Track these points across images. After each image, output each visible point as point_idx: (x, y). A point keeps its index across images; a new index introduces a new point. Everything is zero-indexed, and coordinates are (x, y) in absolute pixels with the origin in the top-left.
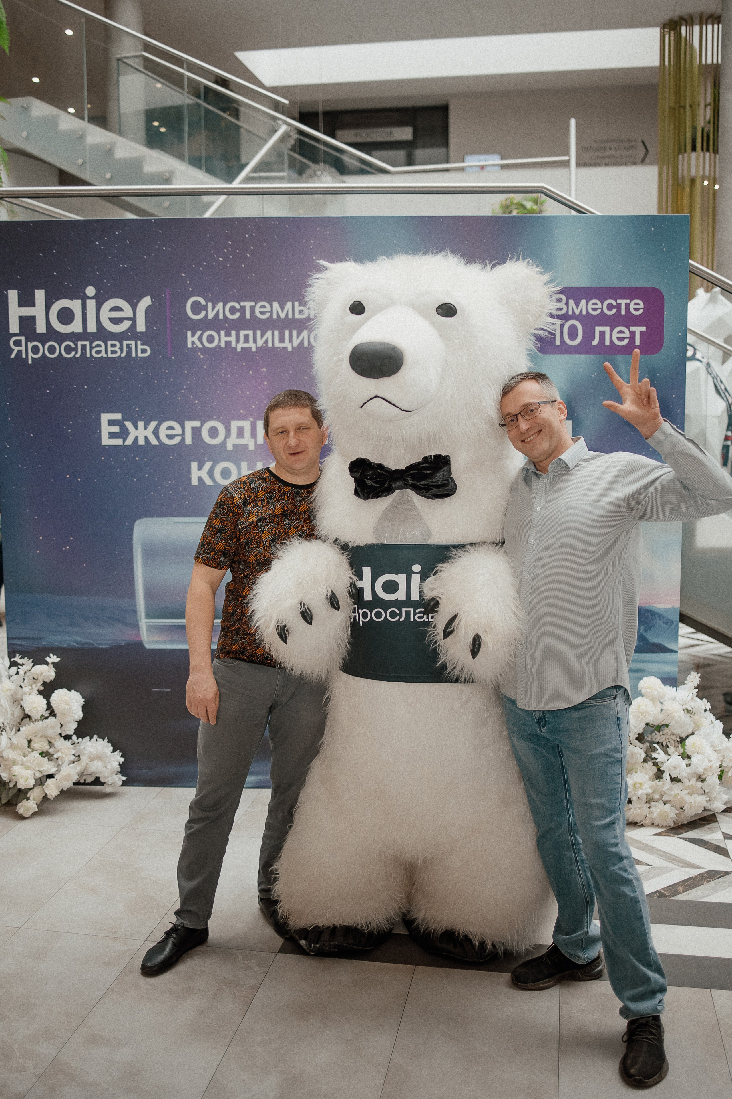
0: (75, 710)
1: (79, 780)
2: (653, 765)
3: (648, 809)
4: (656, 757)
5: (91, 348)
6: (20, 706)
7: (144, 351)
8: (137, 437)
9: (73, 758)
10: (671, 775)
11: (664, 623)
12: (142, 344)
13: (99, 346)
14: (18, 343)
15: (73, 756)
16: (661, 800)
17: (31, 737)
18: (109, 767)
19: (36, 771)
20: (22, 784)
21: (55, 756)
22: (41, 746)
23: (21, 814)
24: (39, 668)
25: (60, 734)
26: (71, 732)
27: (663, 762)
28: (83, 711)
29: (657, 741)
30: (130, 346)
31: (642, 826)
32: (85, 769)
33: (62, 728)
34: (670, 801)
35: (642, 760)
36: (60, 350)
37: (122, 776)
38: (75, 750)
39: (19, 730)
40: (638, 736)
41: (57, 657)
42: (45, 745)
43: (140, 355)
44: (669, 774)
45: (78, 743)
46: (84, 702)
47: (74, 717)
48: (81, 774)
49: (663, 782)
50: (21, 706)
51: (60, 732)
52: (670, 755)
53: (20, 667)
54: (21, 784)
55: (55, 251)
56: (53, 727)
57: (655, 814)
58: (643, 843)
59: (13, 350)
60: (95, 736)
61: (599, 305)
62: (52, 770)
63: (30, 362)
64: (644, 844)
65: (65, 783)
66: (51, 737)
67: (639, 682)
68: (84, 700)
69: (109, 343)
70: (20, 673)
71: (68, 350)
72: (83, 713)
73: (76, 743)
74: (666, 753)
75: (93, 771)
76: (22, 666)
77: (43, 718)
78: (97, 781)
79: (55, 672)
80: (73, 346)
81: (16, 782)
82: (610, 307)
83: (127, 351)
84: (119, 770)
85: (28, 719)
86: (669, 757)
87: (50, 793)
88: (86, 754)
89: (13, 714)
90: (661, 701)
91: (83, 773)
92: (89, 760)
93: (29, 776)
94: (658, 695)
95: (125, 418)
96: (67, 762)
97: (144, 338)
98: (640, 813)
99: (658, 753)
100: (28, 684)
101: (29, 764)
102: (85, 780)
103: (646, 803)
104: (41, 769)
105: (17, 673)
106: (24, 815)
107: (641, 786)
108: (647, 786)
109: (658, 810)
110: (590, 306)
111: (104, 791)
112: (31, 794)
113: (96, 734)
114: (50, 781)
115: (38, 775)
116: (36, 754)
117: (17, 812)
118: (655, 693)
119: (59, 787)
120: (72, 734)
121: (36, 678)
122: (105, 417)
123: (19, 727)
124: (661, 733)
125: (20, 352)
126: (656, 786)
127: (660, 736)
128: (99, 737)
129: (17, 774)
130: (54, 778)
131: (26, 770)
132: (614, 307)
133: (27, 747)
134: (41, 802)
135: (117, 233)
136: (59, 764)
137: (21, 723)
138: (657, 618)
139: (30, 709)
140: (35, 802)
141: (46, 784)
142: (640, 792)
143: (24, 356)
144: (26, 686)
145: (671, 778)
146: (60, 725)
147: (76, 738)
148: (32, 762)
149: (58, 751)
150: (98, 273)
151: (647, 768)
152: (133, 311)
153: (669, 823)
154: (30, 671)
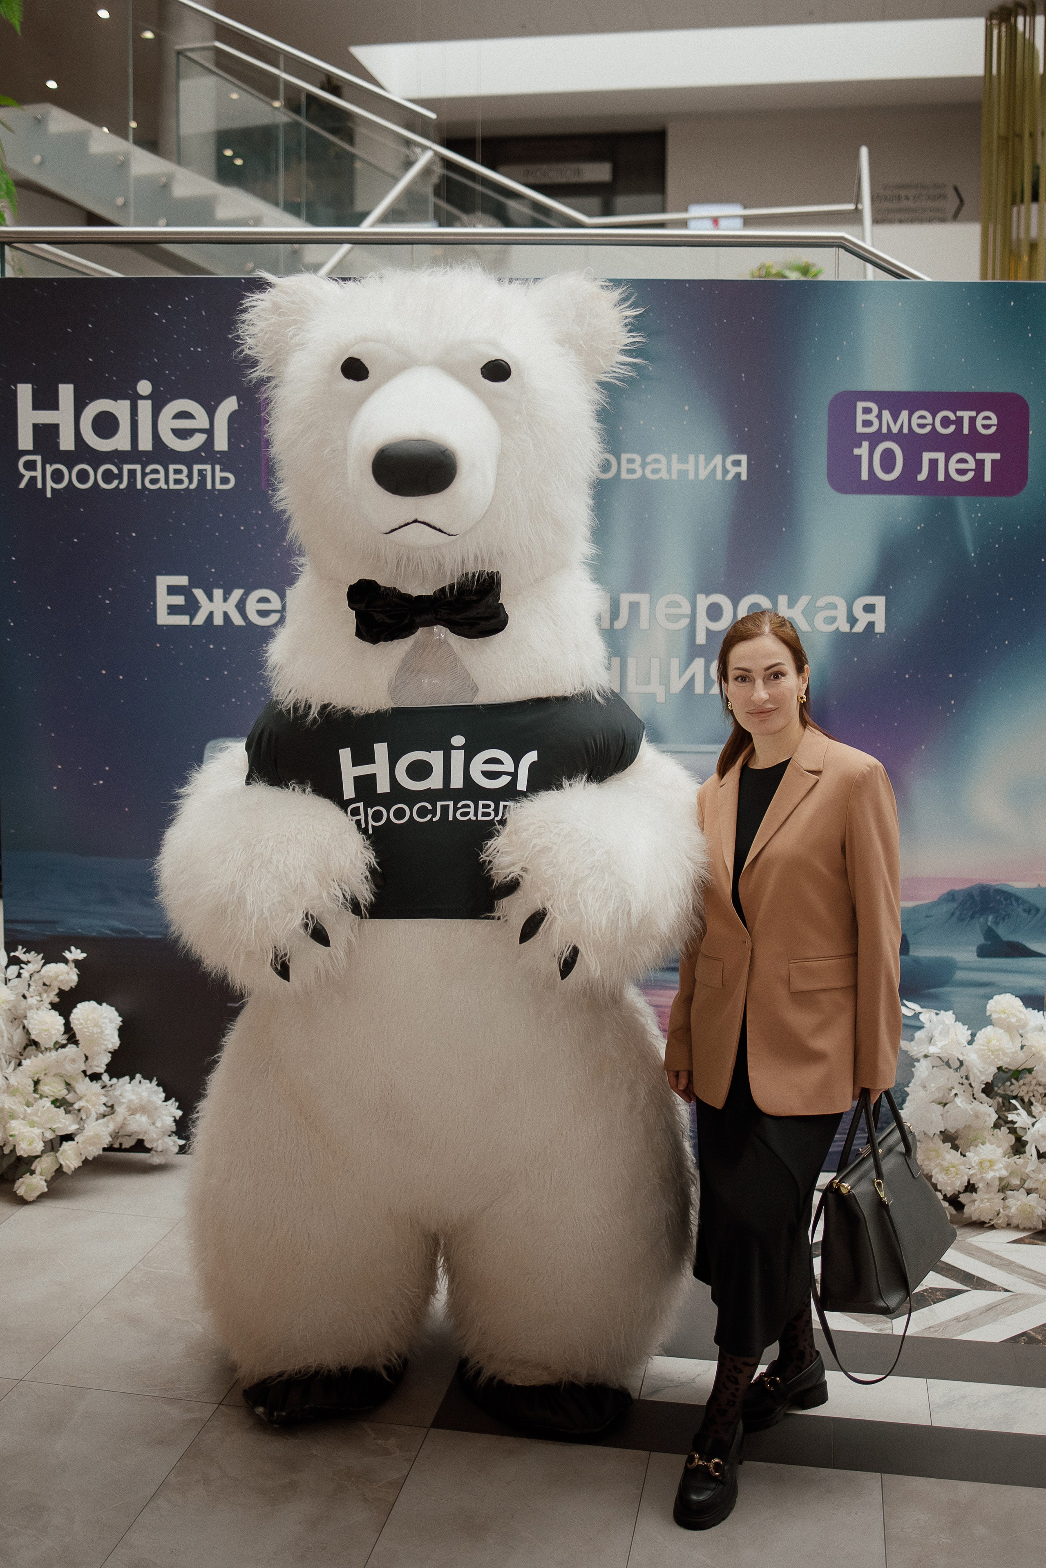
0: (107, 1035)
1: (111, 1143)
2: (1009, 1133)
3: (1002, 1201)
4: (1015, 1120)
5: (144, 475)
6: (21, 1027)
7: (224, 481)
8: (211, 614)
9: (103, 1109)
10: (1038, 1147)
11: (1025, 911)
12: (222, 470)
13: (156, 471)
14: (30, 466)
15: (104, 1106)
16: (1022, 1187)
17: (39, 1075)
18: (159, 1124)
19: (46, 1129)
20: (23, 1150)
21: (76, 1106)
22: (55, 1090)
23: (22, 1196)
24: (54, 969)
25: (84, 1072)
26: (101, 1069)
27: (1026, 1129)
28: (119, 1036)
29: (1015, 1094)
30: (204, 472)
31: (993, 1227)
32: (122, 1127)
33: (87, 1062)
34: (1037, 1189)
35: (992, 1125)
36: (95, 477)
37: (179, 1138)
38: (106, 1096)
39: (20, 1064)
40: (984, 1086)
41: (82, 952)
42: (61, 1089)
43: (218, 486)
44: (1036, 1147)
45: (111, 1086)
46: (121, 1021)
47: (105, 1045)
48: (115, 1135)
49: (1024, 1158)
50: (24, 1027)
51: (84, 1068)
52: (1034, 1117)
53: (23, 965)
54: (21, 1148)
55: (90, 326)
56: (73, 1061)
57: (1013, 1210)
58: (996, 1255)
59: (23, 476)
60: (138, 1076)
61: (929, 419)
62: (72, 1128)
63: (49, 495)
64: (997, 1257)
65: (90, 1148)
66: (70, 1077)
67: (988, 1003)
68: (121, 1019)
69: (172, 467)
70: (23, 976)
71: (108, 477)
72: (120, 1040)
73: (109, 1085)
74: (1030, 1113)
75: (135, 1130)
76: (26, 964)
77: (57, 1046)
78: (140, 1146)
79: (77, 974)
80: (116, 471)
81: (15, 1146)
82: (946, 422)
83: (199, 480)
84: (174, 1129)
85: (34, 1047)
86: (1034, 1120)
87: (66, 1163)
88: (123, 1103)
89: (10, 1040)
90: (1021, 1032)
91: (118, 1132)
92: (128, 1113)
93: (36, 1138)
94: (1018, 1024)
95: (193, 584)
96: (94, 1115)
97: (225, 460)
98: (989, 1207)
99: (1018, 1114)
100: (36, 993)
101: (36, 1119)
102: (121, 1144)
103: (999, 1191)
104: (54, 1127)
105: (19, 975)
106: (26, 1197)
107: (991, 1166)
108: (1002, 1166)
109: (1017, 1202)
110: (915, 421)
111: (149, 1161)
112: (37, 1166)
113: (140, 1073)
114: (66, 1145)
115: (49, 1135)
116: (47, 1103)
117: (15, 1192)
118: (1013, 1020)
119: (81, 1154)
120: (103, 1072)
121: (48, 984)
122: (163, 582)
123: (19, 1059)
124: (1021, 1082)
125: (33, 479)
126: (1015, 1165)
127: (1020, 1087)
128: (145, 1078)
129: (16, 1133)
130: (73, 1140)
131: (31, 1127)
132: (952, 422)
133: (32, 1092)
134: (53, 1177)
135: (187, 299)
136: (81, 1119)
137: (23, 1053)
138: (1014, 903)
139: (38, 1031)
140: (44, 1178)
141: (61, 1149)
142: (990, 1175)
143: (40, 486)
144: (32, 997)
145: (1038, 1151)
146: (84, 1058)
147: (108, 1078)
148: (39, 1114)
149: (80, 1099)
150: (156, 360)
151: (1000, 1137)
152: (210, 420)
153: (1035, 1224)
154: (38, 972)
